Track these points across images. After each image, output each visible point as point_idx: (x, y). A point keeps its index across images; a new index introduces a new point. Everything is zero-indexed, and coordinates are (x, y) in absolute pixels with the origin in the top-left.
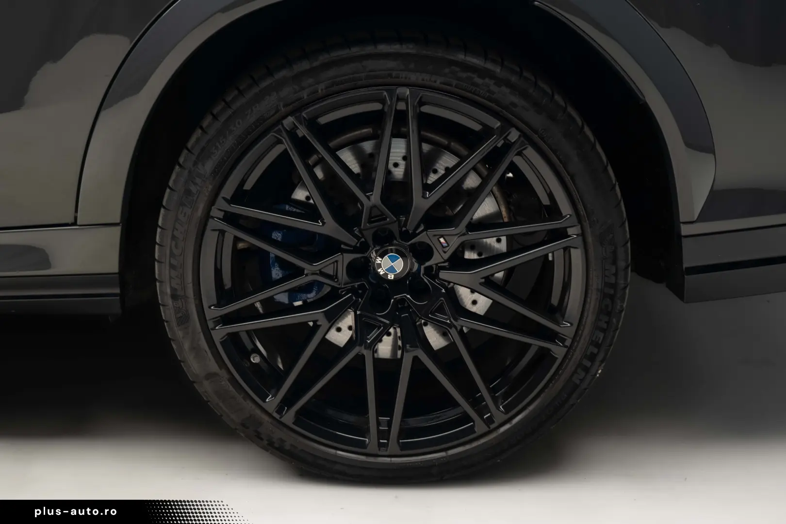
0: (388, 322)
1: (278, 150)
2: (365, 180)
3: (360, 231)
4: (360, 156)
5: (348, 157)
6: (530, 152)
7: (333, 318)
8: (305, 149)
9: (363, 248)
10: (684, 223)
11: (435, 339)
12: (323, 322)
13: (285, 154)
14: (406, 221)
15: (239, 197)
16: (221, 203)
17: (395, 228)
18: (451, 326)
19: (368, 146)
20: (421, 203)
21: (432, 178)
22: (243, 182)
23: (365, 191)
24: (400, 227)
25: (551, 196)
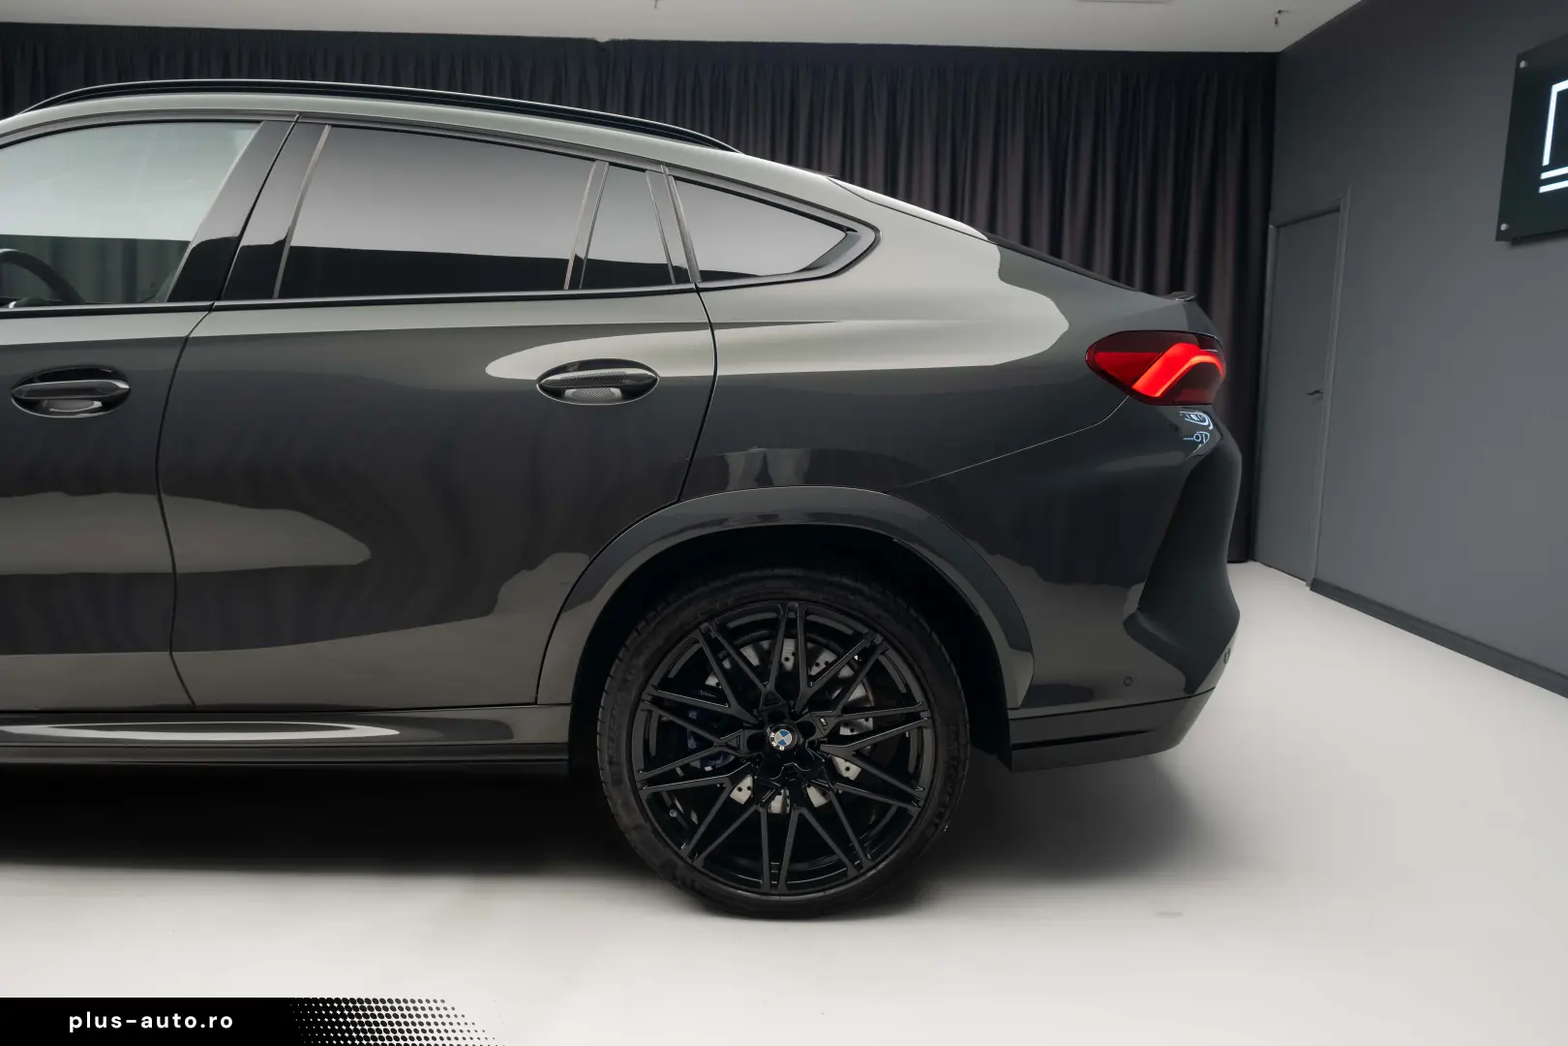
0: (779, 785)
1: (695, 648)
2: (762, 672)
3: (759, 712)
4: (759, 652)
5: (750, 653)
6: (891, 653)
7: (736, 781)
8: (716, 647)
9: (761, 725)
10: (1011, 709)
11: (816, 798)
12: (727, 784)
13: (700, 651)
14: (794, 705)
15: (666, 684)
16: (650, 689)
17: (786, 711)
18: (829, 789)
19: (765, 644)
20: (806, 691)
21: (815, 671)
22: (668, 672)
23: (762, 681)
24: (790, 709)
25: (907, 686)
